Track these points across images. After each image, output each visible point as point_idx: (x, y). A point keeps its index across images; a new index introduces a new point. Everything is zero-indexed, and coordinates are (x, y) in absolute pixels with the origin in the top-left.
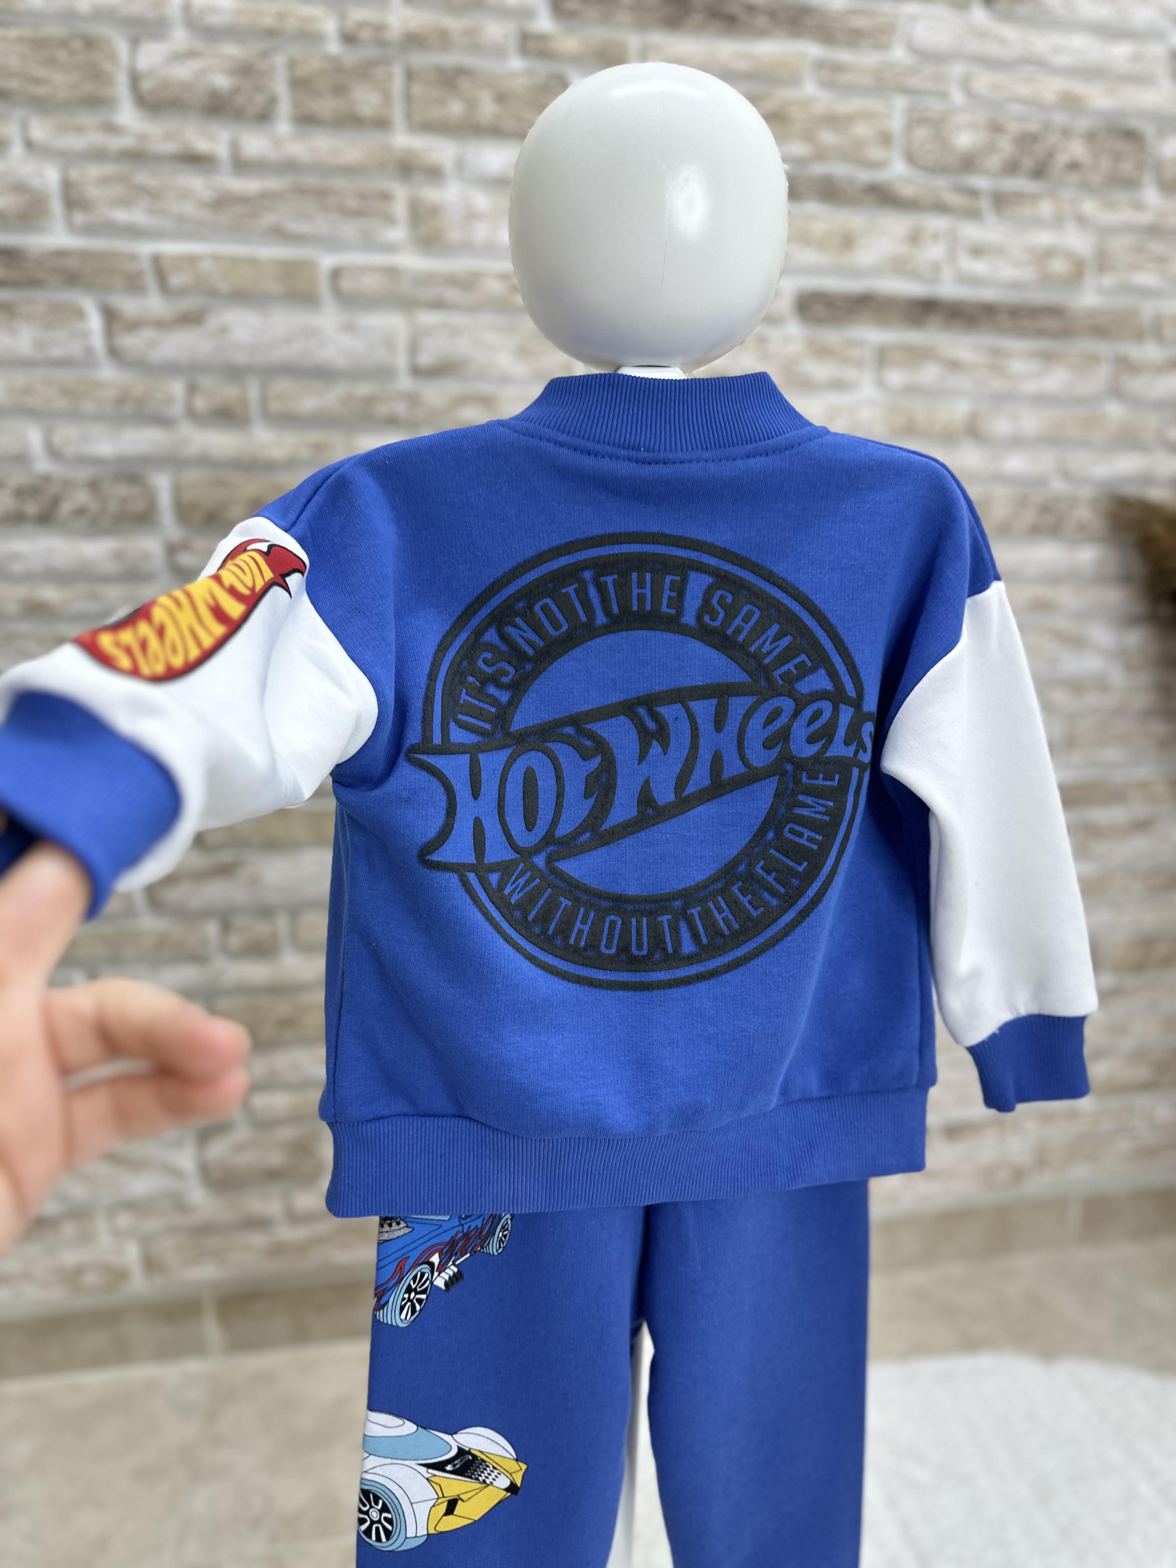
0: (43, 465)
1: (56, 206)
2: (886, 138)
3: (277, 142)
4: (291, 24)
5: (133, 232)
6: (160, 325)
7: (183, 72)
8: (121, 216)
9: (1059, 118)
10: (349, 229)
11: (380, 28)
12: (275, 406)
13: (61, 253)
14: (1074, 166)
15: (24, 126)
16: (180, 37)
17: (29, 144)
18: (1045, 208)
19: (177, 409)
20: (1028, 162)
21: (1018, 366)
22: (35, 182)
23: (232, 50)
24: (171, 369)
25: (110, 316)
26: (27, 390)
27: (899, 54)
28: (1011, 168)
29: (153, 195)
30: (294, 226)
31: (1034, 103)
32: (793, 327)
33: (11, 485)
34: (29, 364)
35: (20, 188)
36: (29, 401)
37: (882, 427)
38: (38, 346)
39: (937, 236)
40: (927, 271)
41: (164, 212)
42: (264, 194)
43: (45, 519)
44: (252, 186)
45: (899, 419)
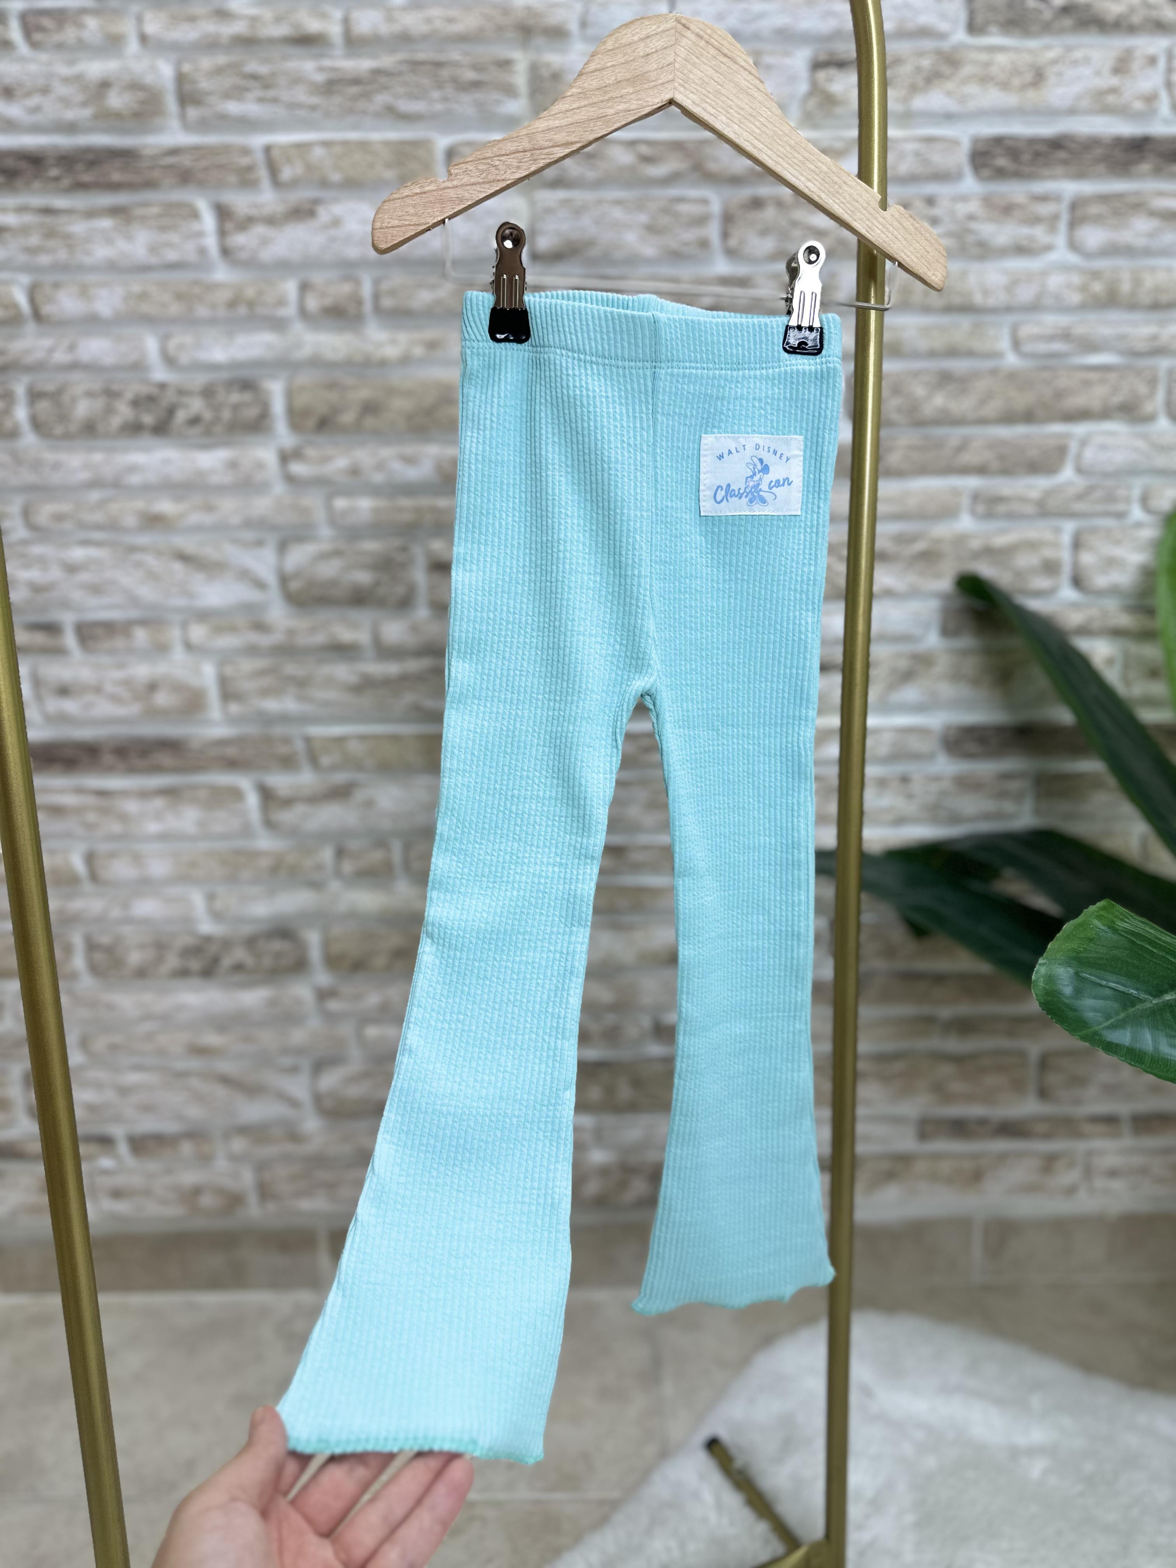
0: (160, 374)
1: (171, 103)
3: (390, 17)
5: (248, 124)
6: (271, 221)
8: (233, 107)
10: (465, 105)
12: (387, 302)
13: (174, 151)
15: (140, 20)
17: (144, 39)
19: (290, 310)
22: (149, 79)
24: (284, 266)
25: (223, 213)
26: (143, 296)
29: (265, 82)
30: (406, 106)
32: (970, 184)
33: (129, 395)
34: (145, 269)
35: (135, 86)
36: (145, 308)
37: (1075, 298)
38: (153, 249)
39: (1152, 61)
40: (1138, 105)
41: (275, 100)
42: (377, 72)
43: (161, 429)
44: (364, 64)
45: (1097, 287)
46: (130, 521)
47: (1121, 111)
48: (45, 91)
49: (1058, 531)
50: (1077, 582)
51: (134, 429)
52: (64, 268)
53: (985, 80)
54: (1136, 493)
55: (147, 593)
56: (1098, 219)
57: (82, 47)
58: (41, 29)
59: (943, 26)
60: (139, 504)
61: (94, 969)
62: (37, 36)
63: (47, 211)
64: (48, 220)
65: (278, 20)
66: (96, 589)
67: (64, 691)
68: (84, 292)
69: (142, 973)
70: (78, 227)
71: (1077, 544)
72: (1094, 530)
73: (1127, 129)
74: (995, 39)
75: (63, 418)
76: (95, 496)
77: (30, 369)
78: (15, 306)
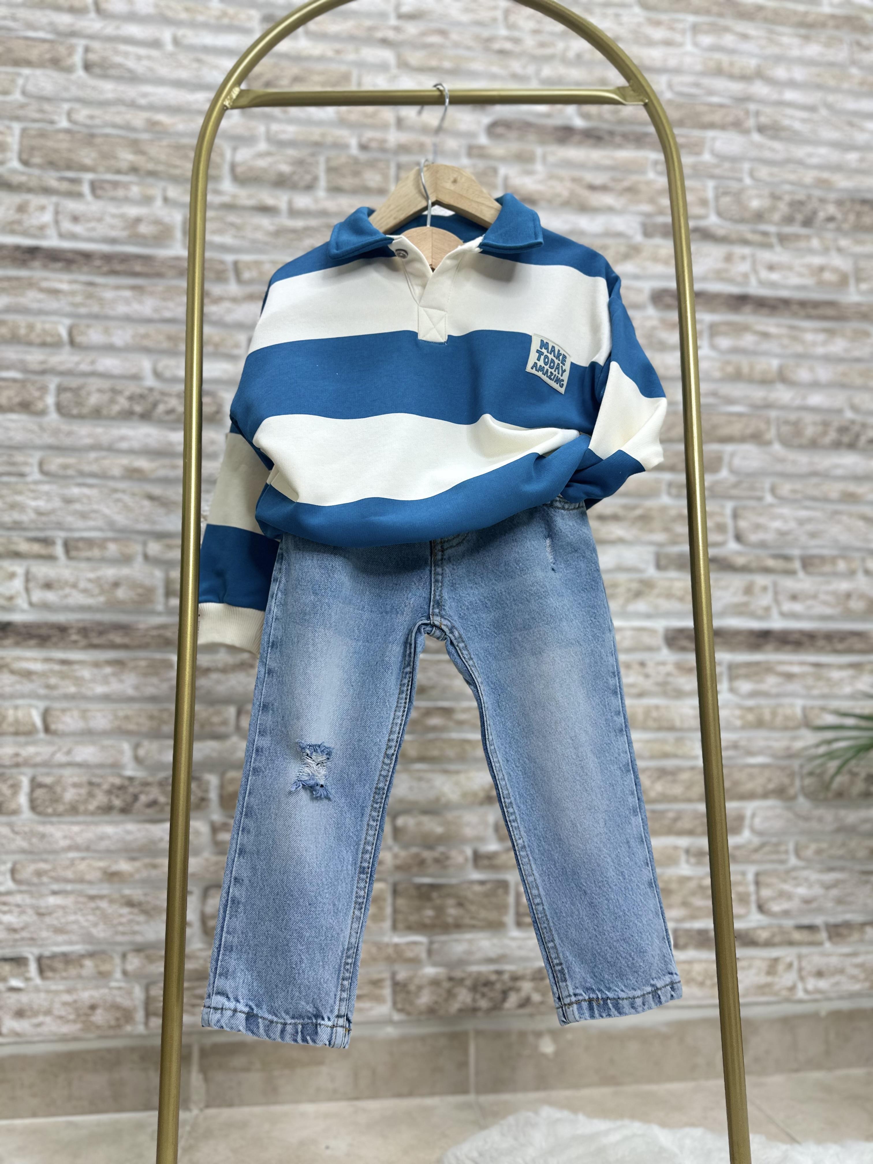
0: (150, 381)
1: (178, 233)
2: (704, 202)
3: (316, 201)
4: (329, 139)
5: (225, 248)
6: (234, 300)
7: (262, 163)
9: (817, 193)
11: (384, 141)
13: (177, 258)
14: (831, 219)
15: (164, 190)
16: (262, 146)
17: (166, 200)
18: (815, 243)
20: (799, 217)
21: (809, 337)
22: (167, 220)
23: (291, 152)
26: (146, 336)
27: (707, 157)
28: (789, 220)
29: (238, 228)
31: (799, 184)
32: (651, 311)
33: (127, 393)
34: (149, 321)
35: (157, 222)
36: (146, 343)
37: (717, 374)
38: (156, 310)
39: (743, 258)
40: (739, 279)
41: (243, 237)
42: (306, 229)
43: (146, 417)
44: (299, 223)
45: (730, 369)
46: (116, 472)
47: (731, 281)
48: (100, 220)
49: (723, 507)
50: (738, 538)
51: (127, 415)
52: (96, 317)
53: (655, 259)
54: (767, 485)
55: (121, 520)
56: (725, 334)
57: (127, 200)
58: (102, 188)
59: (630, 232)
60: (125, 461)
61: (34, 807)
62: (99, 192)
63: (91, 284)
64: (90, 289)
65: (250, 197)
66: (84, 516)
67: (48, 586)
68: (107, 331)
69: (73, 810)
70: (109, 295)
71: (735, 516)
72: (745, 508)
73: (734, 290)
74: (658, 241)
75: (79, 404)
76: (93, 455)
77: (61, 373)
78: (59, 335)
